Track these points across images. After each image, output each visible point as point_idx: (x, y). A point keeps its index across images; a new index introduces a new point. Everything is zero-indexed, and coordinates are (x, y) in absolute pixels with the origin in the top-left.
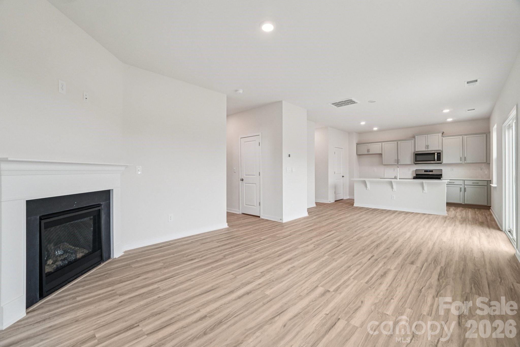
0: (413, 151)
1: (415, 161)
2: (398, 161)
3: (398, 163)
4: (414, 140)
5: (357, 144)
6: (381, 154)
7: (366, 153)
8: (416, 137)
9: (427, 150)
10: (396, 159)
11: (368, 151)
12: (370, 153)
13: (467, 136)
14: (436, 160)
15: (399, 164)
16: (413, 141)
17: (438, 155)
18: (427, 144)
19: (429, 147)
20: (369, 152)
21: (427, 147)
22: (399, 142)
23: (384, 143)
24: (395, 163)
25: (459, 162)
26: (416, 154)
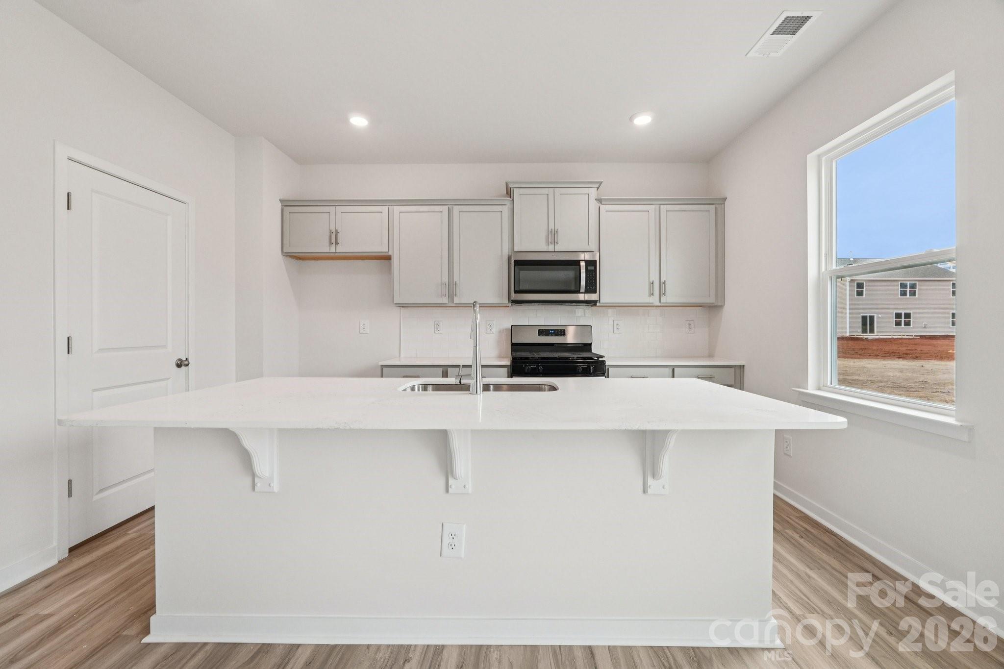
0: (506, 252)
1: (515, 292)
2: (451, 289)
3: (451, 296)
4: (508, 204)
5: (286, 204)
6: (387, 258)
7: (324, 248)
8: (516, 193)
9: (551, 248)
10: (446, 279)
11: (334, 237)
12: (341, 249)
13: (669, 207)
14: (583, 289)
15: (456, 300)
16: (506, 209)
17: (589, 268)
18: (551, 227)
19: (560, 237)
20: (337, 243)
21: (553, 235)
22: (456, 209)
23: (397, 209)
24: (443, 295)
25: (645, 299)
26: (518, 263)
